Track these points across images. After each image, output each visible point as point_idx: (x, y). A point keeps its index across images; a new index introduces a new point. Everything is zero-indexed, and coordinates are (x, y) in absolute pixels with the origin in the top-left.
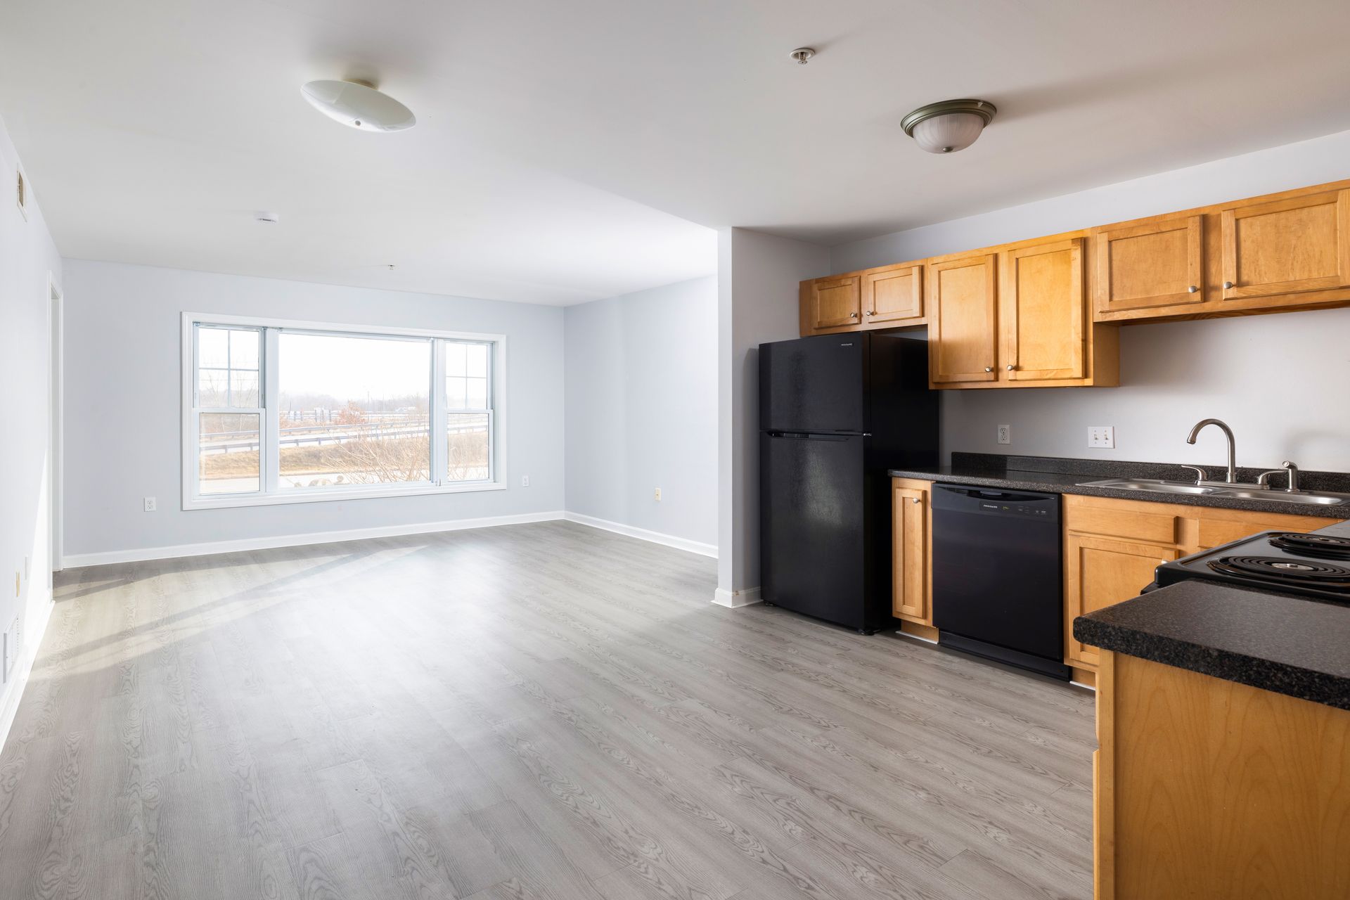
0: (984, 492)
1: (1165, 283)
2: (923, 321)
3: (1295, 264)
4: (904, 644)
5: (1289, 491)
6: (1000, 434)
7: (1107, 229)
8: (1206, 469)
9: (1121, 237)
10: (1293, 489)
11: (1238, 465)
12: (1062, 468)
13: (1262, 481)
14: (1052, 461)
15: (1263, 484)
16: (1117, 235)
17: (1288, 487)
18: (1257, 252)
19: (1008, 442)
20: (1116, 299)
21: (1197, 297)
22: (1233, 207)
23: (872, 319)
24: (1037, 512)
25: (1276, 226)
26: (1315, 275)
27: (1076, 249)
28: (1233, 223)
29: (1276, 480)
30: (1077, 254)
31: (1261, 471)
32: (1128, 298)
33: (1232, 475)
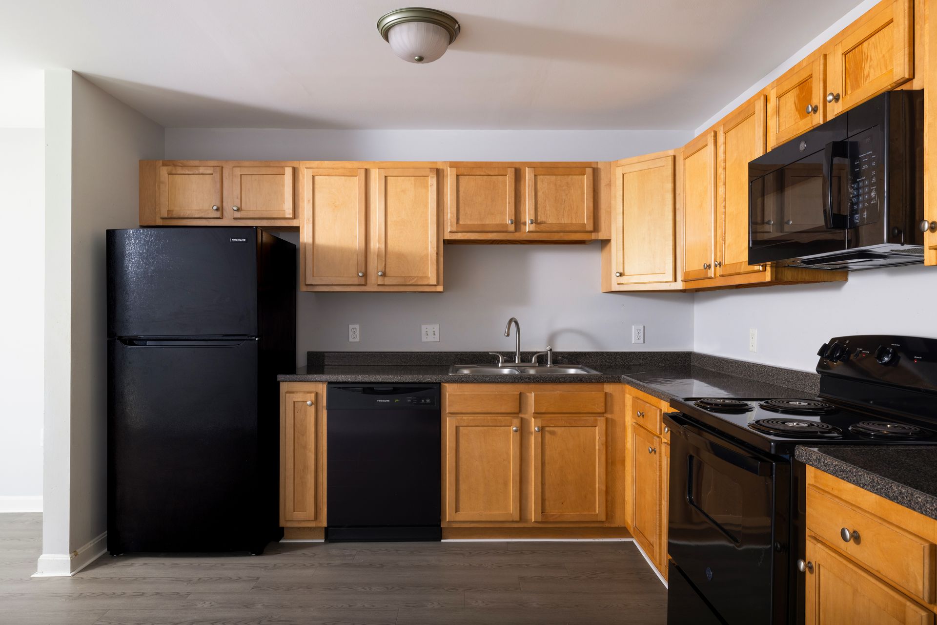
0: (377, 388)
1: (493, 214)
2: (294, 223)
3: (565, 212)
4: (299, 552)
5: (548, 366)
6: (351, 333)
7: (453, 165)
8: (503, 354)
9: (465, 174)
10: (550, 365)
11: (521, 350)
12: (403, 360)
13: (535, 361)
14: (396, 355)
15: (535, 363)
16: (464, 170)
17: (547, 364)
18: (545, 201)
19: (357, 340)
20: (461, 222)
21: (512, 228)
22: (532, 165)
23: (238, 215)
24: (423, 401)
25: (555, 185)
26: (574, 222)
27: (433, 177)
28: (533, 177)
29: (542, 359)
30: (432, 181)
31: (534, 353)
32: (469, 223)
33: (518, 358)
